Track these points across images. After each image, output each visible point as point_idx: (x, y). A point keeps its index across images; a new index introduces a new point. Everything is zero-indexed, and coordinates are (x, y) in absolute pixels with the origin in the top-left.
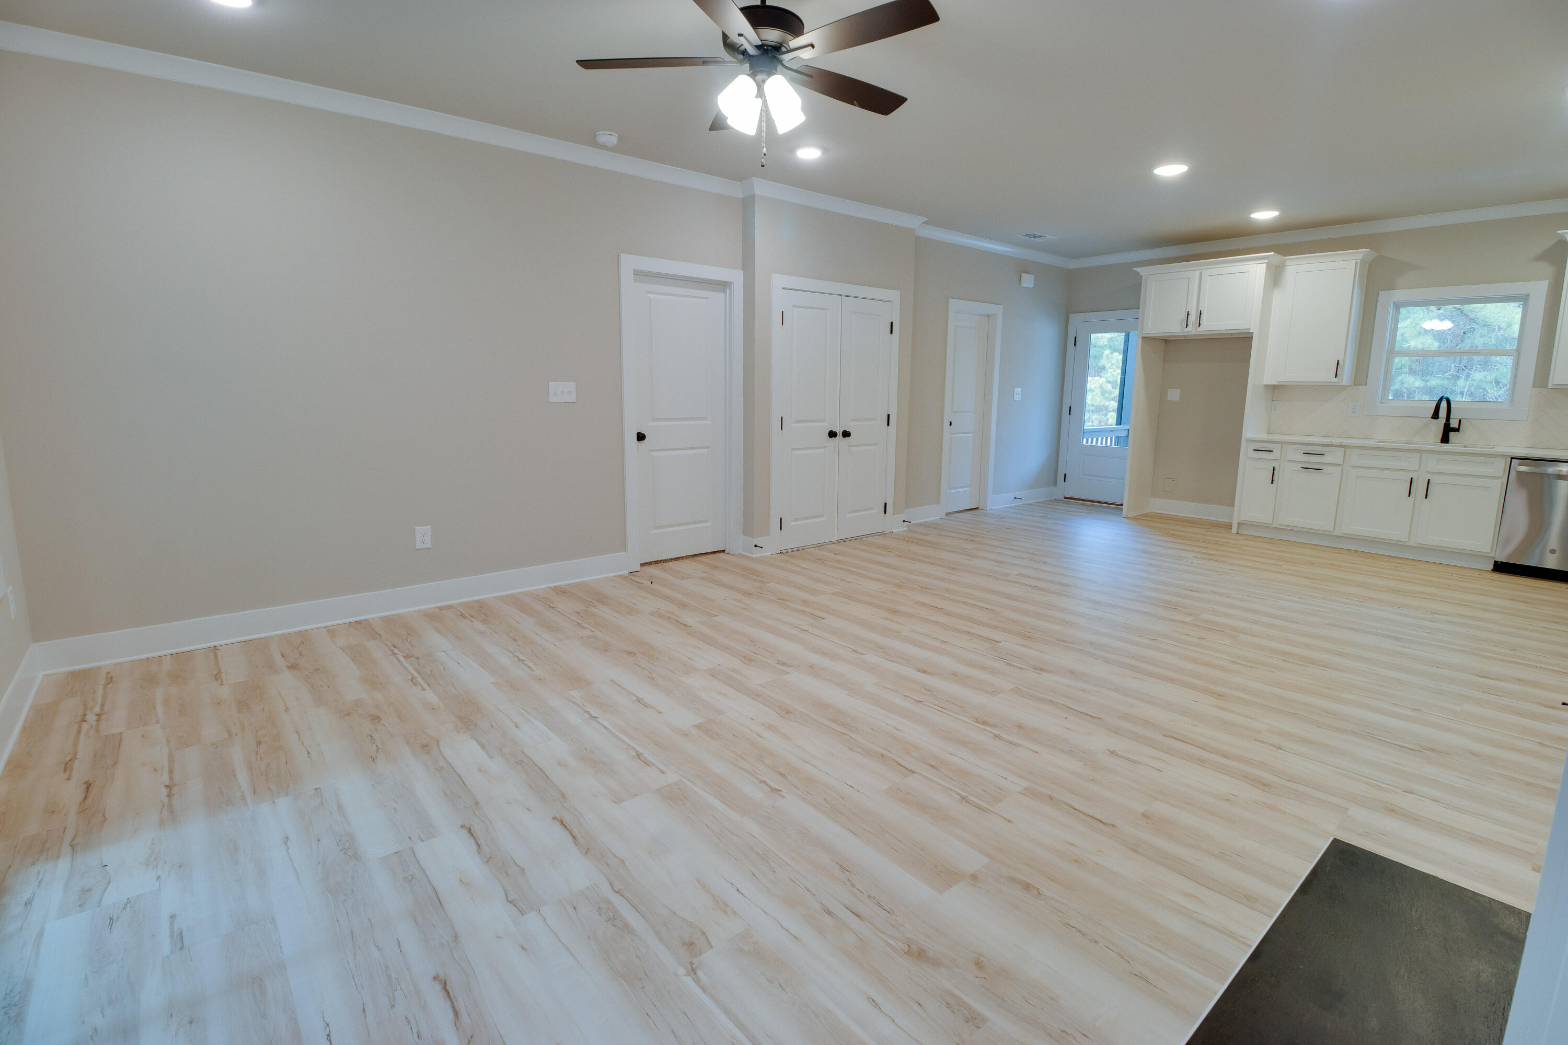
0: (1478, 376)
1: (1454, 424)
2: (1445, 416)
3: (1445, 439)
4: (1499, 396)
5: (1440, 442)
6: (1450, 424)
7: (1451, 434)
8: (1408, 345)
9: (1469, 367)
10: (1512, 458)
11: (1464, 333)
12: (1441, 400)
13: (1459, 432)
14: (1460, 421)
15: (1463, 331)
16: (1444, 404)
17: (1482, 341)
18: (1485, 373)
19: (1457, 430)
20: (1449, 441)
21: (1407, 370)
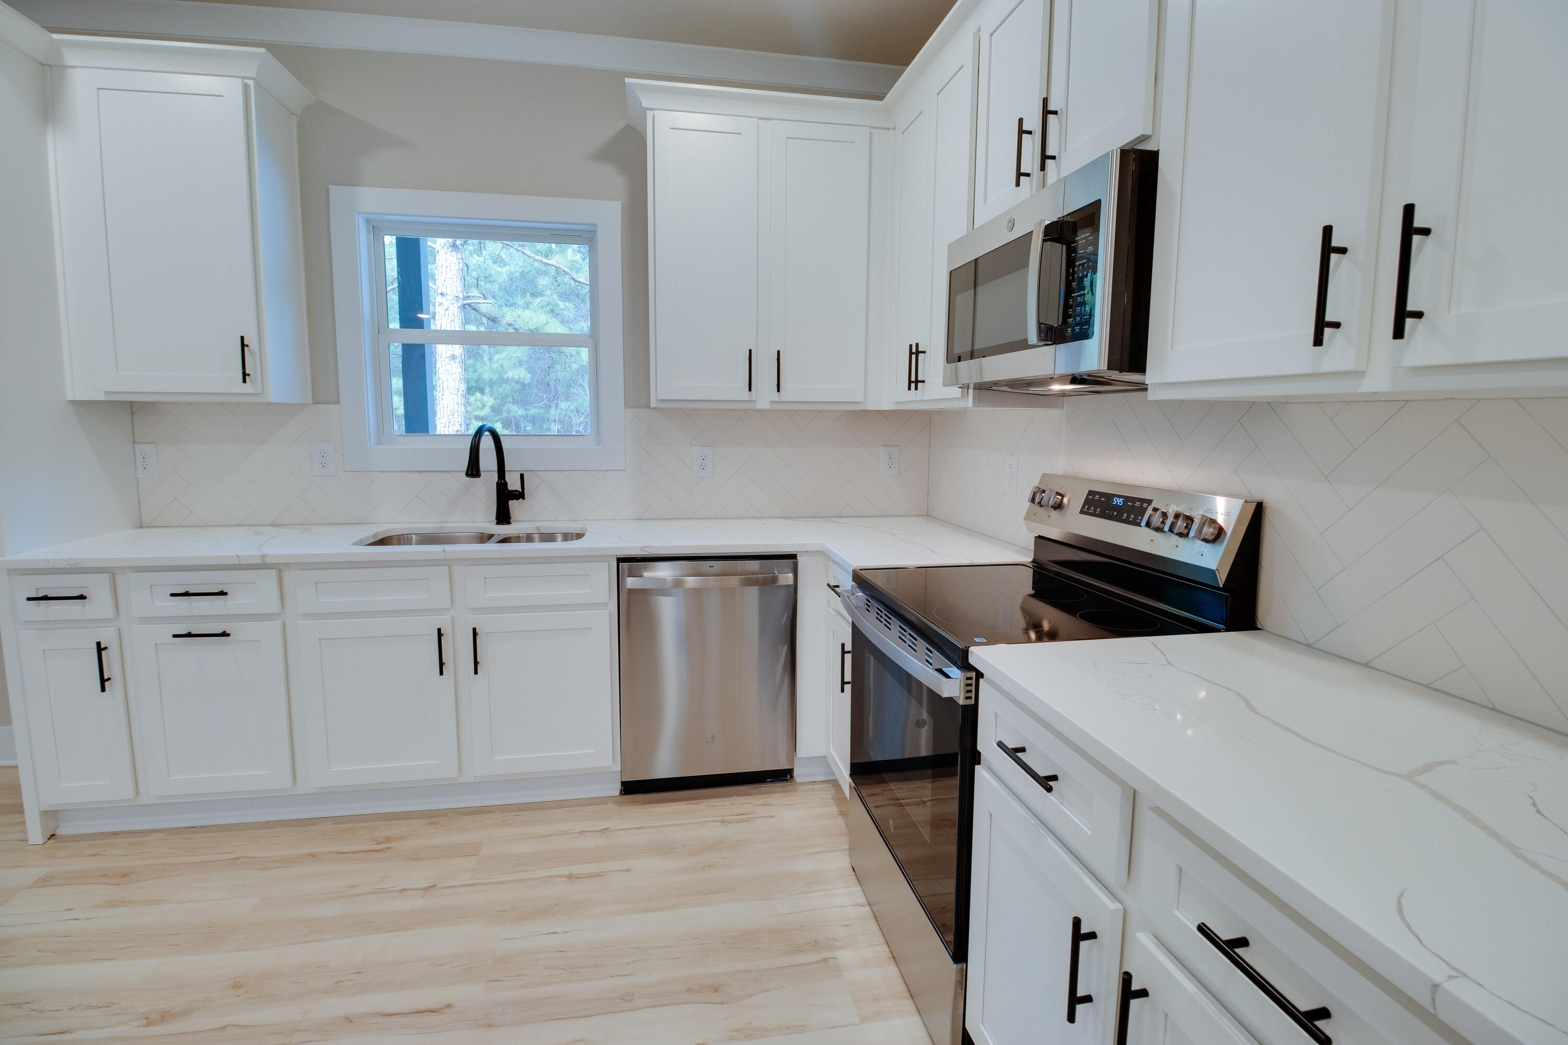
0: (563, 405)
1: (513, 484)
2: (495, 467)
3: (503, 517)
4: (581, 422)
5: (495, 521)
6: (506, 483)
7: (513, 504)
8: (507, 376)
9: (556, 397)
10: (620, 560)
11: (549, 367)
12: (479, 433)
13: (524, 498)
14: (522, 476)
15: (548, 366)
16: (487, 443)
17: (562, 375)
18: (569, 403)
19: (520, 495)
20: (510, 518)
21: (510, 399)
